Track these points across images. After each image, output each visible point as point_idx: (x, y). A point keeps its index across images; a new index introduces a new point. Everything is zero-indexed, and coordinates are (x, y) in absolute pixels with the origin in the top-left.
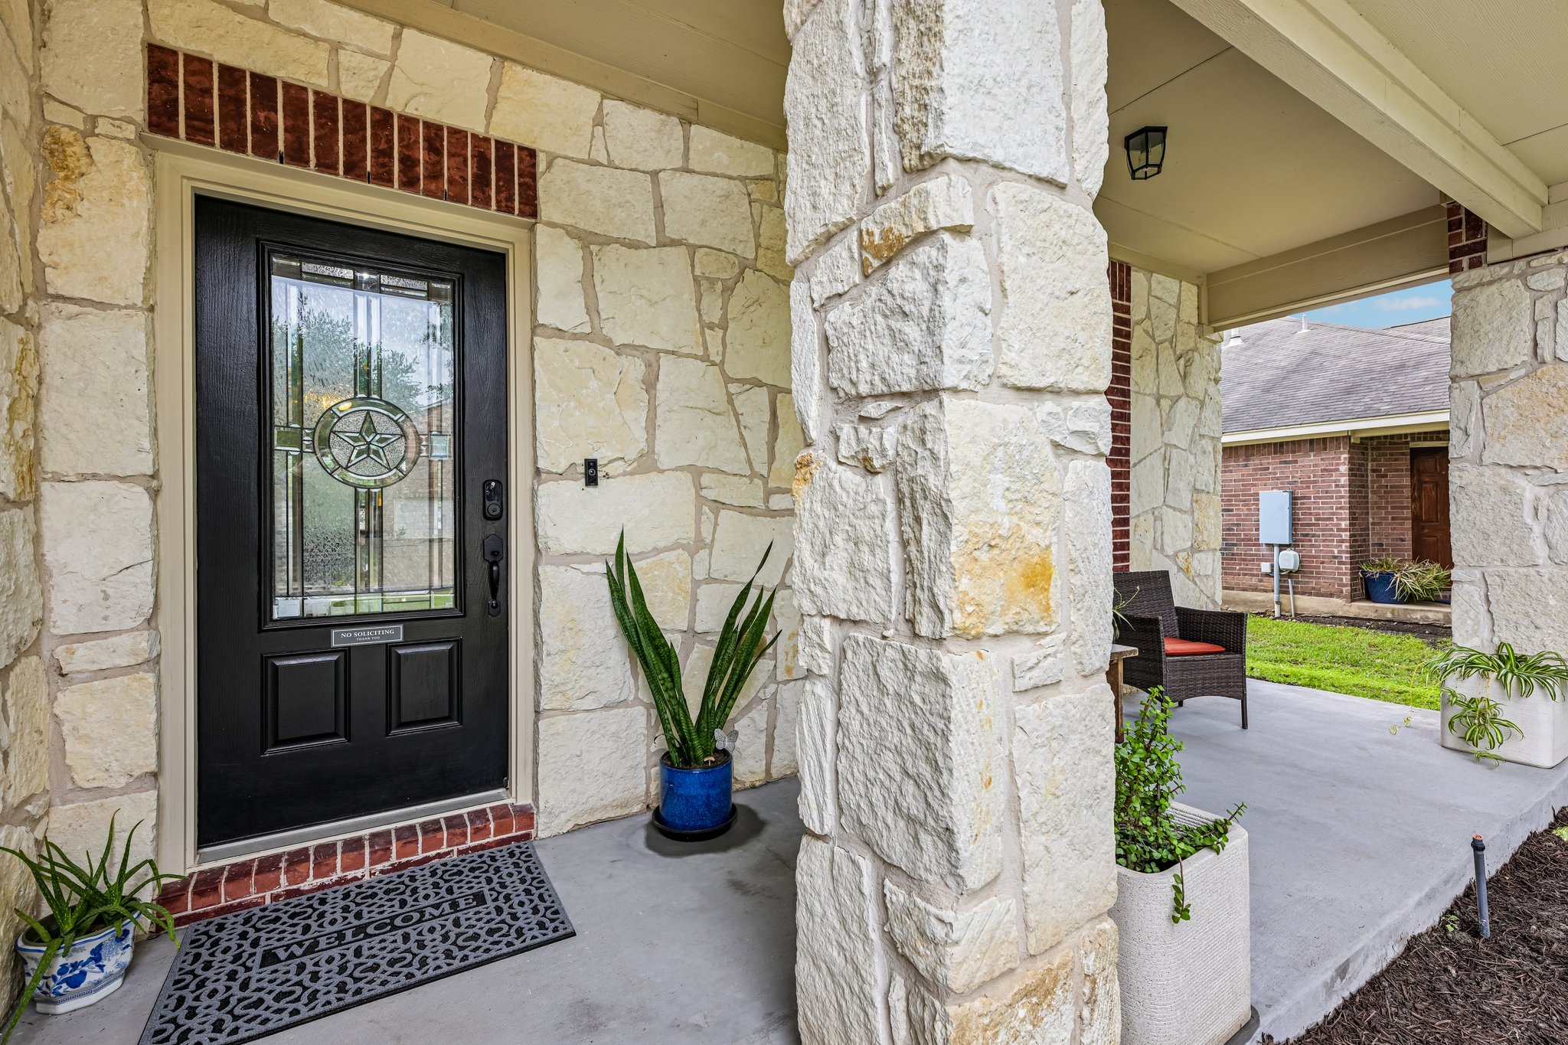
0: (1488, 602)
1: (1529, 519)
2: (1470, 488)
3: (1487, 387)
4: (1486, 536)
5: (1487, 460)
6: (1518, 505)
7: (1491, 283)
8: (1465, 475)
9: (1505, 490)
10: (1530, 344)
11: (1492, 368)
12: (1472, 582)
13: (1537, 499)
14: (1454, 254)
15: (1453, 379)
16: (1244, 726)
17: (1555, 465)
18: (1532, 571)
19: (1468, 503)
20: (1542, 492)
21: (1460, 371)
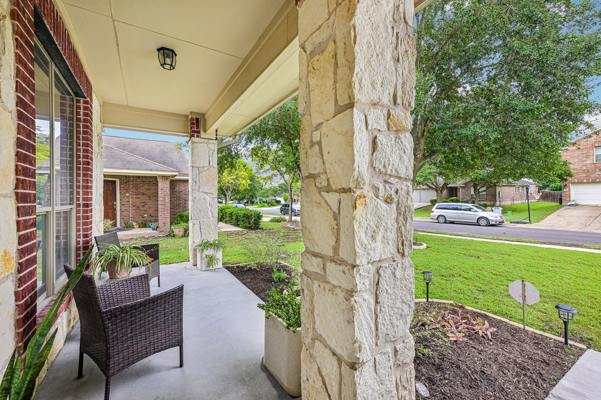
0: (200, 228)
1: (208, 207)
2: (197, 198)
3: (200, 171)
4: (200, 211)
5: (200, 191)
6: (206, 202)
7: (201, 143)
8: (196, 194)
9: (204, 199)
10: (208, 161)
11: (201, 166)
12: (197, 224)
13: (210, 201)
14: (193, 131)
15: (193, 167)
16: (159, 286)
17: (213, 193)
18: (209, 220)
19: (197, 202)
20: (210, 199)
21: (194, 165)
